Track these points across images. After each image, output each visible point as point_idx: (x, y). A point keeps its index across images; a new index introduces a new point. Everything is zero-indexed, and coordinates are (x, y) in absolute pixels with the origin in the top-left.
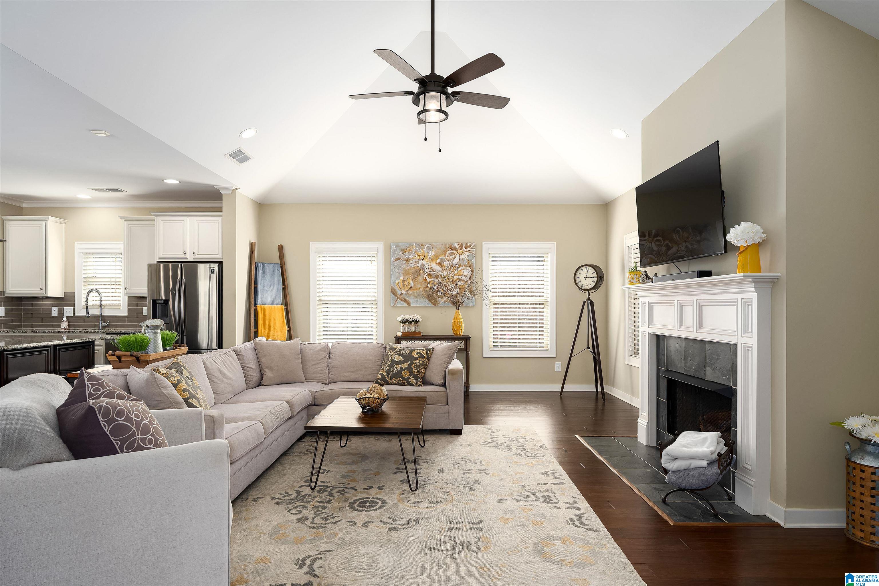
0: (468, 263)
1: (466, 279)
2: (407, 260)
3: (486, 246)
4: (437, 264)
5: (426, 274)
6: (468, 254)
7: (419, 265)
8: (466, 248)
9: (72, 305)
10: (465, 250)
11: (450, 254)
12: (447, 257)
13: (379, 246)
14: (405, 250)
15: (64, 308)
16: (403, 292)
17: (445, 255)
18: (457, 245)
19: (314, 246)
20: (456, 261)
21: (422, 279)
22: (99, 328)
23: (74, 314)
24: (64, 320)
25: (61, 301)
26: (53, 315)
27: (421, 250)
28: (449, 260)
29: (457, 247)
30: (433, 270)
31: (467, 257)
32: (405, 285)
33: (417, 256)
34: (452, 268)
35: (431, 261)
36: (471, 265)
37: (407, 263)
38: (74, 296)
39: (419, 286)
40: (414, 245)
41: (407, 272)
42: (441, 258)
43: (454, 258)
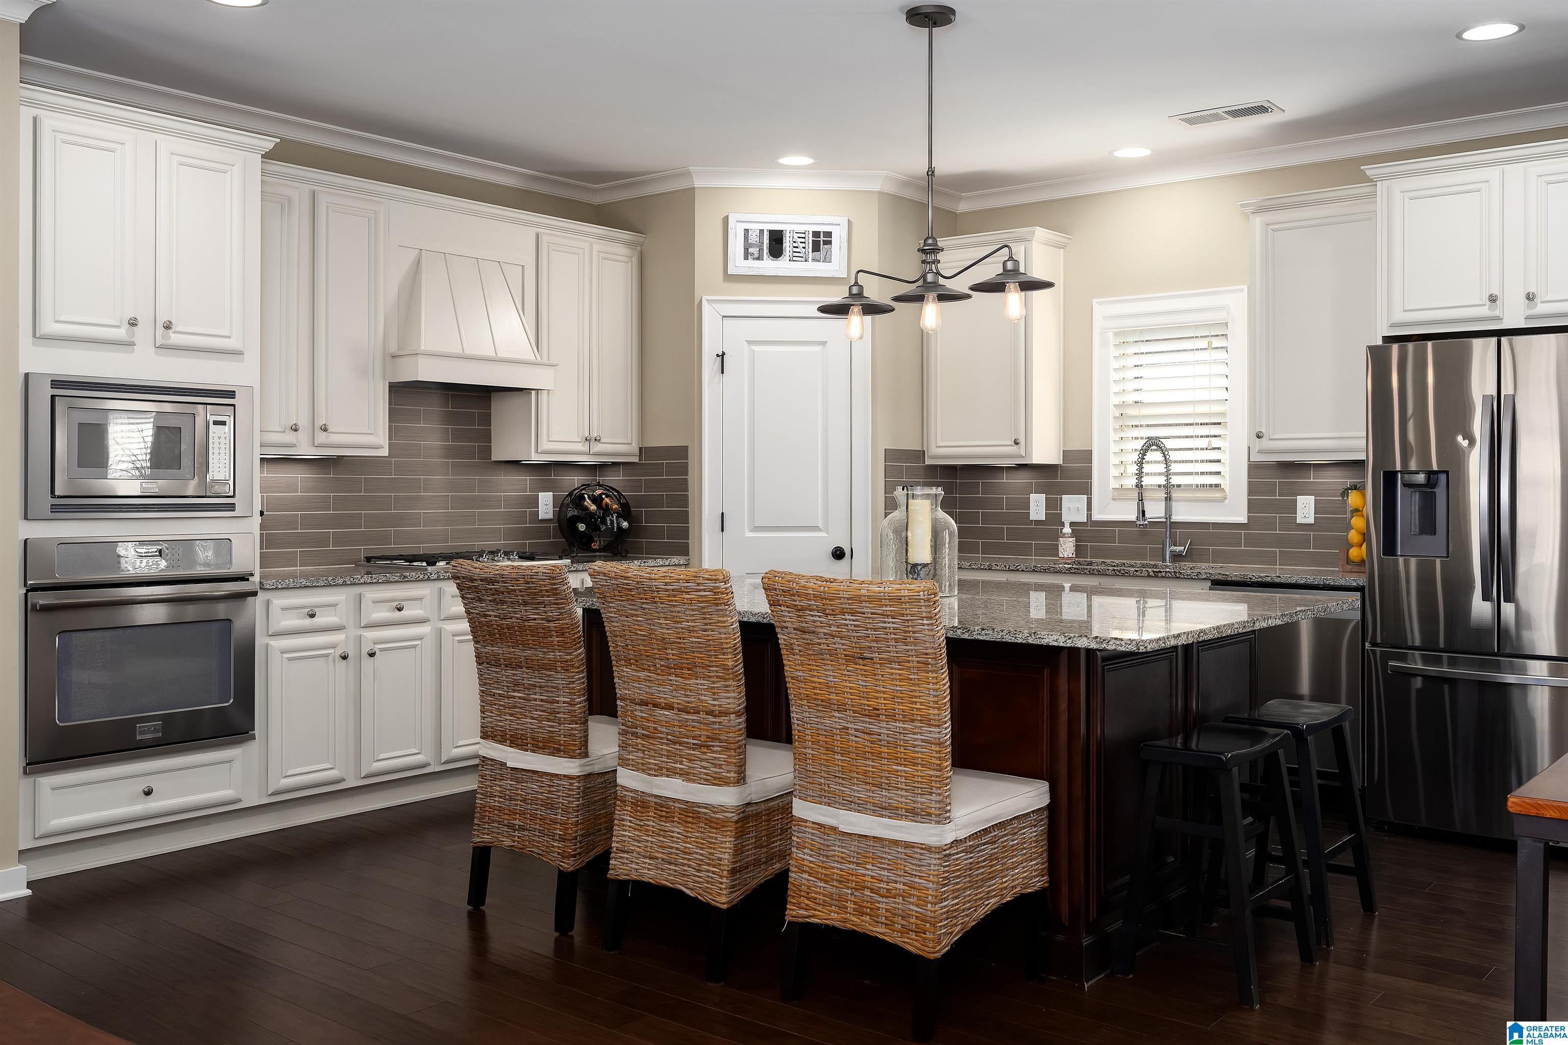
9: (1084, 488)
15: (1061, 498)
22: (1164, 560)
23: (1089, 515)
24: (1065, 534)
25: (1056, 477)
26: (1033, 516)
38: (1090, 461)
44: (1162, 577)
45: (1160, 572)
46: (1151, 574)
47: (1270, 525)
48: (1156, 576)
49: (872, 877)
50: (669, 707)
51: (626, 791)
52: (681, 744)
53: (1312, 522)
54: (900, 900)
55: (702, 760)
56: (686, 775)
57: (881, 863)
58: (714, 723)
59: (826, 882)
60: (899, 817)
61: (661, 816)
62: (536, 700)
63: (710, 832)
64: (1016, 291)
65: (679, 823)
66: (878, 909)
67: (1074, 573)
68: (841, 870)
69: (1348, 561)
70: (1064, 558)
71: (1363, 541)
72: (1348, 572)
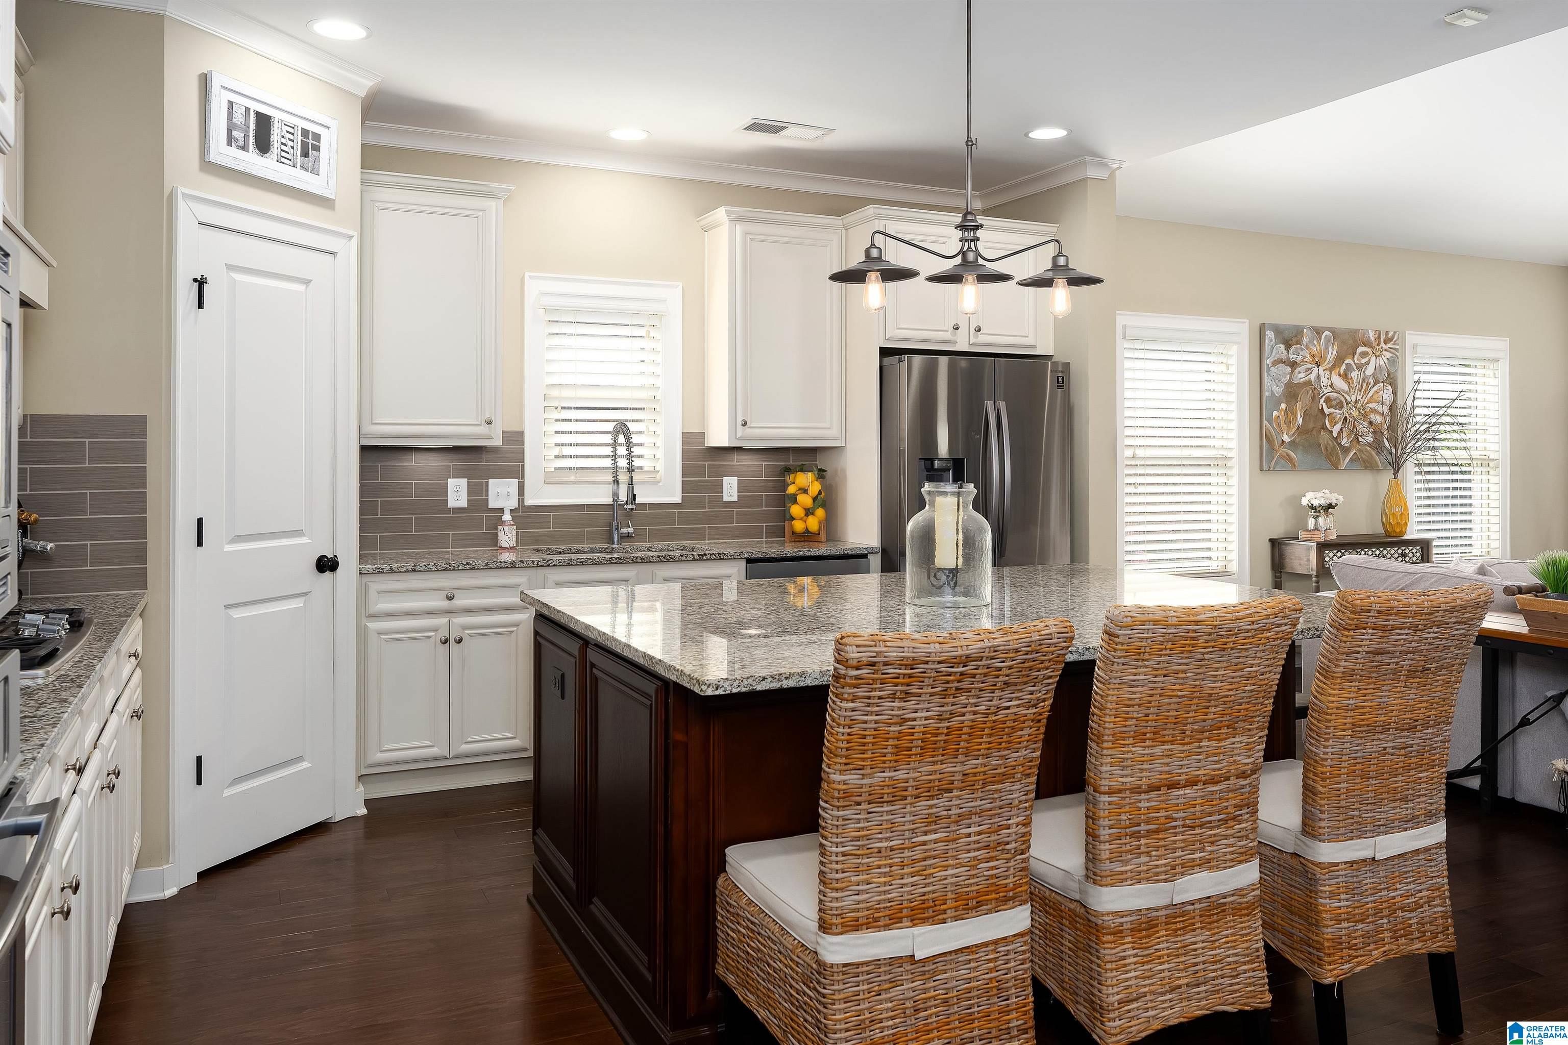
0: (1389, 375)
1: (1386, 409)
2: (1293, 365)
3: (1411, 338)
4: (1340, 375)
5: (1323, 399)
6: (1388, 355)
7: (1313, 377)
8: (1385, 343)
9: (516, 471)
10: (1385, 347)
11: (1364, 354)
12: (1356, 362)
13: (1241, 330)
14: (1290, 342)
15: (487, 484)
16: (1286, 439)
17: (1354, 354)
18: (1371, 335)
19: (1124, 319)
20: (1370, 370)
21: (1317, 409)
22: (613, 543)
23: (521, 501)
24: (505, 522)
25: (481, 460)
26: (452, 503)
27: (1315, 342)
28: (1359, 367)
29: (1373, 339)
30: (1334, 390)
31: (1386, 361)
32: (1288, 423)
33: (1308, 356)
34: (1365, 386)
35: (1331, 370)
36: (1392, 380)
37: (1292, 372)
38: (522, 442)
39: (1311, 425)
40: (1305, 330)
41: (1292, 393)
42: (1346, 362)
43: (1368, 363)
44: (707, 559)
45: (705, 555)
46: (697, 557)
47: (700, 504)
48: (701, 559)
49: (1401, 896)
50: (1191, 783)
51: (1122, 917)
52: (1201, 826)
53: (735, 499)
54: (1426, 907)
55: (1226, 837)
56: (1207, 864)
57: (1406, 878)
58: (1243, 787)
59: (1362, 921)
60: (1418, 825)
61: (1176, 930)
62: (969, 835)
63: (1242, 923)
64: (1064, 286)
65: (1202, 928)
66: (1410, 925)
67: (615, 563)
68: (1375, 902)
69: (794, 533)
70: (505, 548)
71: (807, 515)
72: (795, 541)
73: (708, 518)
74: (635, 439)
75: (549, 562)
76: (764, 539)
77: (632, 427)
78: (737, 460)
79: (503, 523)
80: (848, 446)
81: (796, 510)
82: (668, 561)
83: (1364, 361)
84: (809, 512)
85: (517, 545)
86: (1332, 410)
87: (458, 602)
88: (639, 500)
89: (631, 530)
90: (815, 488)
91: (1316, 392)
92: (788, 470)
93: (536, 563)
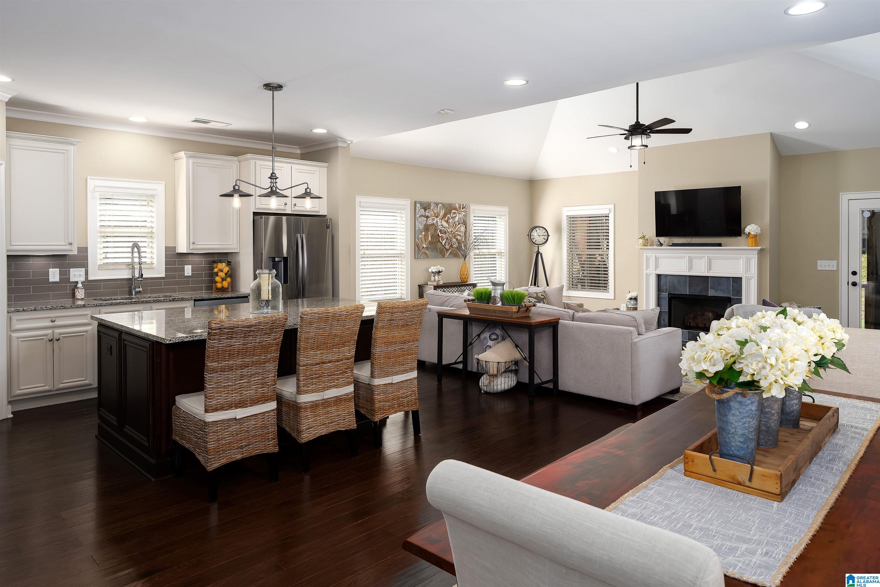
0: (464, 221)
1: (462, 235)
2: (427, 217)
3: (473, 207)
4: (445, 221)
5: (439, 230)
6: (464, 213)
7: (435, 222)
8: (462, 209)
9: (84, 265)
11: (454, 213)
12: (451, 216)
13: (407, 204)
14: (426, 208)
15: (69, 271)
16: (425, 246)
17: (450, 213)
18: (457, 206)
19: (359, 199)
20: (457, 219)
21: (436, 234)
22: (132, 295)
23: (87, 278)
24: (79, 287)
25: (66, 260)
26: (51, 280)
27: (436, 208)
28: (452, 218)
29: (458, 207)
30: (443, 227)
31: (463, 216)
32: (425, 240)
33: (433, 214)
34: (455, 225)
35: (442, 219)
36: (465, 223)
37: (427, 220)
38: (87, 252)
39: (434, 241)
40: (432, 204)
41: (427, 228)
42: (447, 216)
43: (456, 216)
44: (176, 300)
46: (171, 300)
47: (174, 277)
48: (173, 301)
49: (401, 394)
50: (330, 362)
51: (307, 403)
52: (334, 375)
53: (191, 275)
54: (410, 397)
55: (342, 378)
56: (336, 386)
57: (403, 388)
59: (388, 402)
60: (408, 372)
61: (325, 407)
62: (255, 380)
63: (347, 404)
64: (309, 199)
65: (334, 406)
66: (404, 402)
68: (392, 396)
69: (217, 288)
70: (79, 299)
71: (223, 281)
72: (217, 292)
73: (178, 283)
74: (142, 250)
75: (102, 304)
76: (204, 291)
77: (141, 244)
78: (190, 258)
79: (78, 288)
80: (240, 252)
81: (218, 279)
82: (158, 301)
83: (454, 215)
84: (223, 280)
85: (85, 298)
86: (442, 235)
87: (58, 323)
88: (144, 276)
89: (141, 289)
90: (226, 269)
91: (436, 228)
92: (214, 262)
93: (95, 305)
